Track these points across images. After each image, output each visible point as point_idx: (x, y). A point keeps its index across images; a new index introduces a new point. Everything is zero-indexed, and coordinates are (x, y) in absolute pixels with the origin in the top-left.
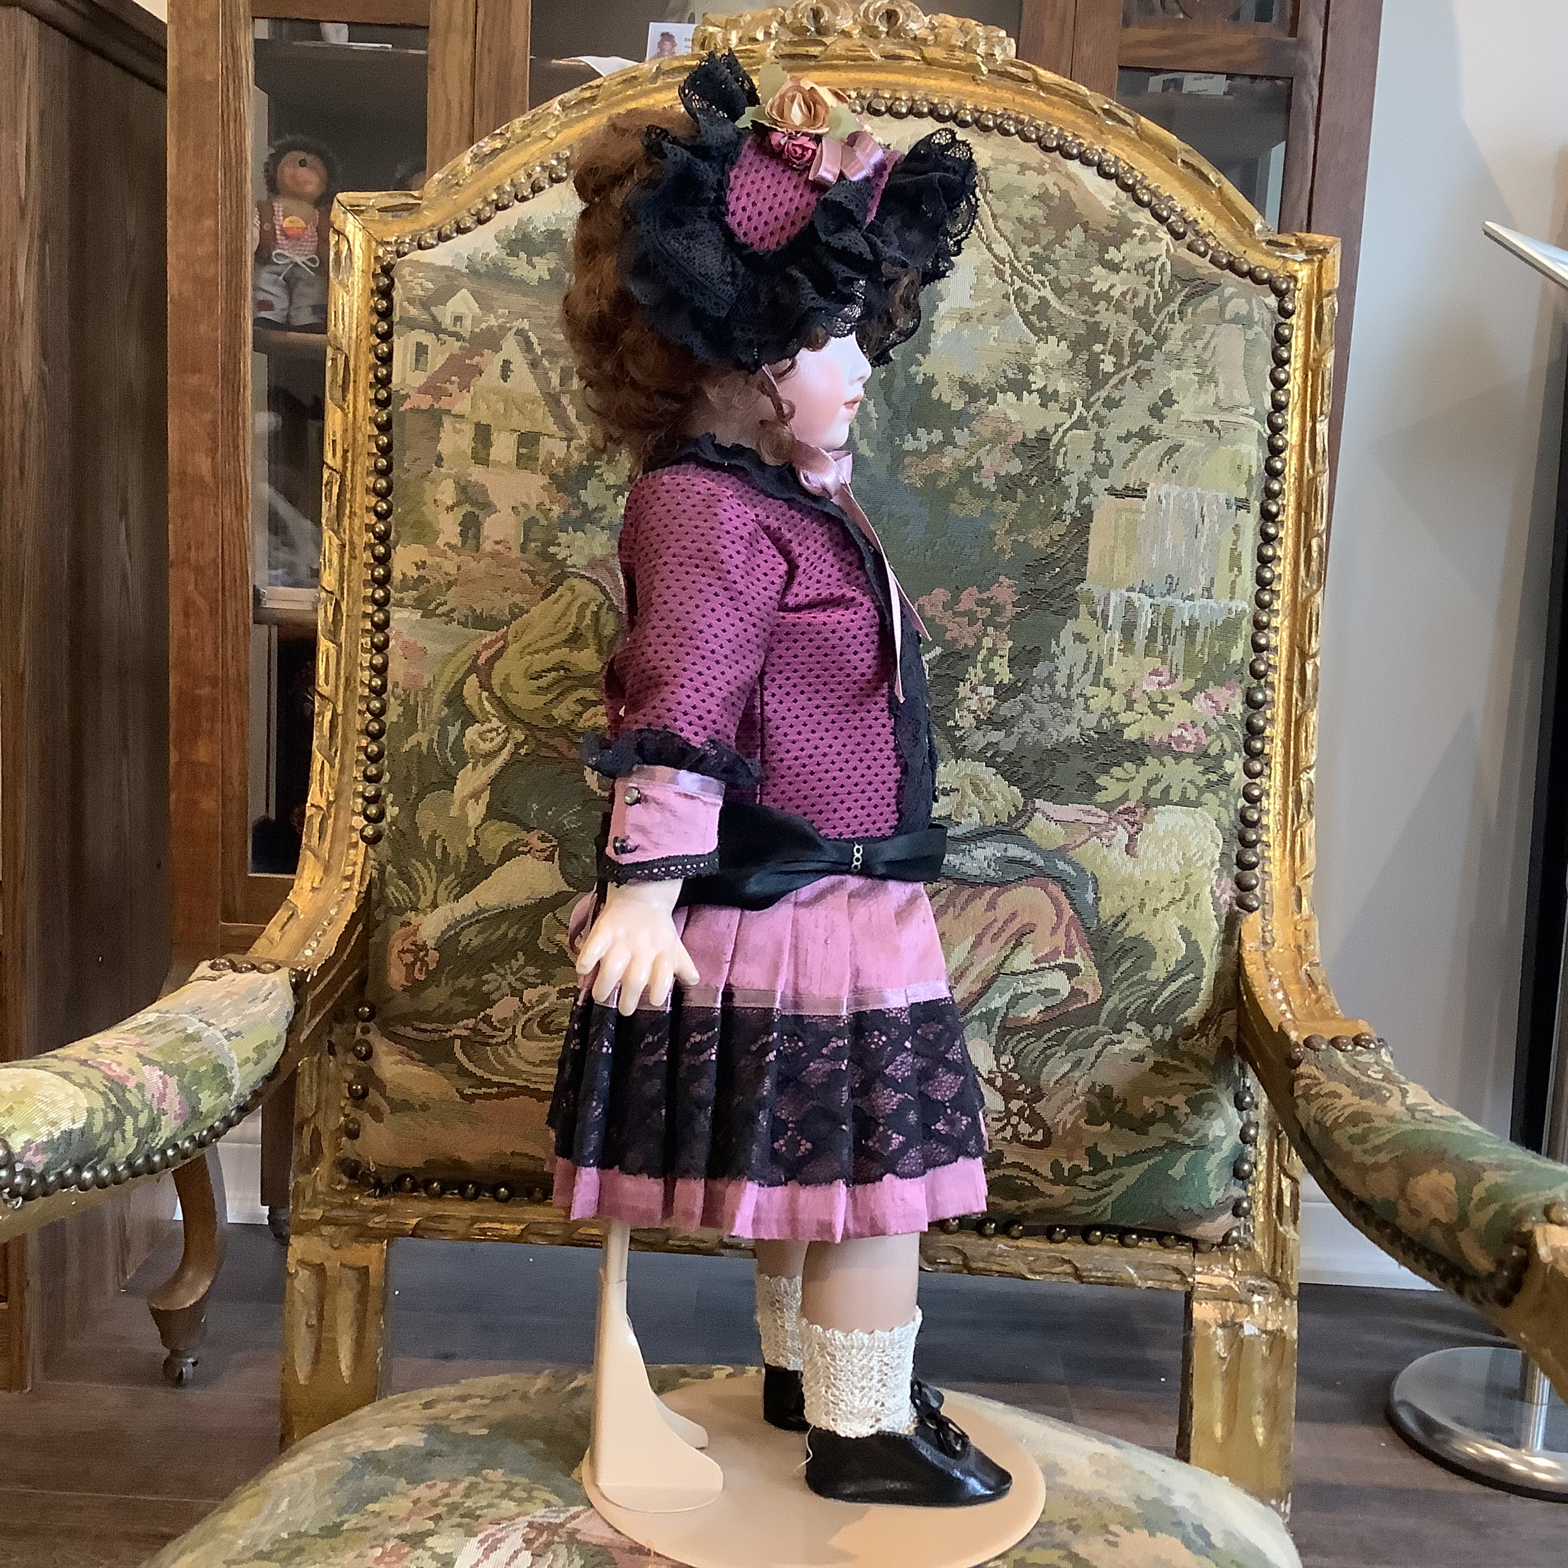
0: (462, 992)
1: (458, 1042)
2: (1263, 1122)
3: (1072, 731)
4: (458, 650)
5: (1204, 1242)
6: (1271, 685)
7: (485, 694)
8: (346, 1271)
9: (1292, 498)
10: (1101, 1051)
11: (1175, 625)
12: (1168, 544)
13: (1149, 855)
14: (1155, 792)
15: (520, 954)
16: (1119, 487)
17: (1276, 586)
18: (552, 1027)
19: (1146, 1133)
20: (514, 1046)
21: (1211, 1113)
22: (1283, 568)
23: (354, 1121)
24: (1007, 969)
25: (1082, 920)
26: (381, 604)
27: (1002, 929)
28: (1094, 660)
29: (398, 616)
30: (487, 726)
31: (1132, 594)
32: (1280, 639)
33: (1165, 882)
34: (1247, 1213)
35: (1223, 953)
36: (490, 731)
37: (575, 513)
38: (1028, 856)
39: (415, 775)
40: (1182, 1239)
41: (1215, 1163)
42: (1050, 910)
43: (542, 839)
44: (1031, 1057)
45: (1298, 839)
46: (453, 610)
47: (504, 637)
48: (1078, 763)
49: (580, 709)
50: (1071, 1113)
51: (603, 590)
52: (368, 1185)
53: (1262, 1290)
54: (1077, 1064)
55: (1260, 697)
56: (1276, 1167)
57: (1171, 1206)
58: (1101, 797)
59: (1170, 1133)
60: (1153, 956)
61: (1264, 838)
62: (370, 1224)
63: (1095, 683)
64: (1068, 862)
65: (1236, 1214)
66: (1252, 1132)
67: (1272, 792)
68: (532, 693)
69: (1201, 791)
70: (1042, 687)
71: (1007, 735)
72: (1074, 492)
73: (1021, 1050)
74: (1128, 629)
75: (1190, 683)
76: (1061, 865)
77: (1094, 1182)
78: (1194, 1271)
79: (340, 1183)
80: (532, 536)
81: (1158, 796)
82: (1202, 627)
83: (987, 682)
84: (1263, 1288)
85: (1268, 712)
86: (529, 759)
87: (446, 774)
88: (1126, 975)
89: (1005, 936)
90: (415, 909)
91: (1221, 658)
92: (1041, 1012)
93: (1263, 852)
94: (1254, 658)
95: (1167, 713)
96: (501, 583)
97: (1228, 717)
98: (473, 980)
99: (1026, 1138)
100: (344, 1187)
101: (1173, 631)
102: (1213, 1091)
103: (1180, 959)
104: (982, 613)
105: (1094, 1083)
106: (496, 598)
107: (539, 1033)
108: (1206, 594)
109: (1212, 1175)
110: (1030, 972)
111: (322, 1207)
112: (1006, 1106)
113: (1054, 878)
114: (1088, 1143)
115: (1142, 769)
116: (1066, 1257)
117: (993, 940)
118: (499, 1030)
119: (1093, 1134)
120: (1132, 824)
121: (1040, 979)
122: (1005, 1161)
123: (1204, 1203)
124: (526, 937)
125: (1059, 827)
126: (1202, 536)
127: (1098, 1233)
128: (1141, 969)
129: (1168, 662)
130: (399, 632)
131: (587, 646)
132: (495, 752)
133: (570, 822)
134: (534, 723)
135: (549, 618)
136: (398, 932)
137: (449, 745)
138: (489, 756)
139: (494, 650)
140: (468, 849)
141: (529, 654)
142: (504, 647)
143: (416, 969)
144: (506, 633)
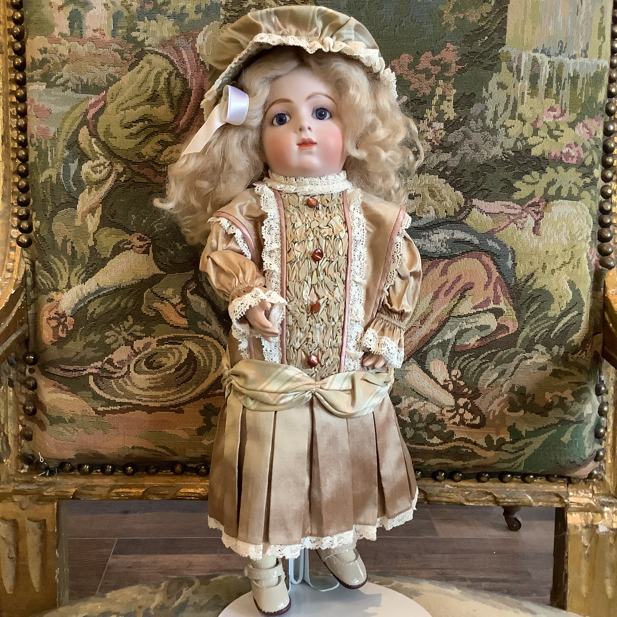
0: (90, 344)
1: (91, 378)
2: (611, 402)
3: (497, 151)
4: (73, 109)
5: (575, 478)
7: (93, 140)
8: (31, 523)
10: (518, 364)
11: (565, 75)
12: (560, 18)
13: (548, 234)
14: (552, 191)
15: (130, 317)
18: (155, 365)
19: (547, 415)
20: (130, 379)
21: (585, 399)
23: (29, 429)
24: (455, 313)
25: (505, 279)
26: (22, 84)
27: (451, 287)
28: (512, 102)
29: (31, 88)
30: (97, 162)
31: (538, 55)
33: (559, 251)
34: (602, 457)
35: (593, 297)
37: (149, 7)
38: (468, 238)
40: (561, 477)
41: (587, 431)
42: (483, 273)
43: (140, 239)
44: (472, 370)
46: (68, 81)
47: (104, 98)
48: (501, 173)
49: (160, 148)
50: (498, 405)
51: (172, 62)
53: (610, 504)
54: (502, 373)
55: (611, 128)
57: (563, 460)
58: (516, 196)
59: (561, 415)
60: (552, 300)
61: (614, 221)
62: (45, 494)
63: (512, 117)
64: (496, 240)
65: (596, 460)
66: (606, 409)
68: (127, 137)
69: (581, 190)
70: (477, 122)
71: (454, 155)
73: (465, 366)
74: (534, 79)
75: (574, 116)
76: (490, 243)
77: (513, 448)
78: (568, 496)
79: (22, 468)
80: (119, 25)
81: (554, 194)
82: (581, 77)
83: (439, 119)
84: (610, 503)
85: (615, 138)
86: (127, 184)
87: (71, 197)
88: (535, 313)
89: (453, 292)
90: (56, 290)
91: (592, 99)
92: (478, 340)
93: (614, 230)
94: (607, 101)
95: (559, 137)
96: (99, 60)
97: (596, 140)
98: (99, 336)
99: (469, 422)
100: (26, 471)
101: (563, 80)
102: (586, 386)
103: (569, 302)
104: (435, 70)
105: (514, 385)
106: (97, 70)
107: (146, 369)
108: (583, 54)
109: (586, 439)
110: (470, 315)
111: (12, 484)
112: (456, 402)
113: (486, 252)
114: (509, 423)
115: (543, 176)
116: (488, 491)
117: (446, 294)
118: (119, 368)
119: (513, 418)
120: (537, 213)
121: (477, 319)
122: (455, 437)
123: (582, 457)
124: (133, 306)
125: (489, 217)
126: (581, 14)
127: (509, 476)
128: (544, 310)
129: (560, 101)
130: (32, 100)
131: (163, 103)
132: (103, 180)
133: (159, 227)
134: (129, 159)
135: (135, 84)
136: (46, 306)
137: (71, 176)
138: (100, 183)
139: (98, 108)
140: (90, 247)
141: (122, 110)
142: (105, 106)
143: (60, 330)
144: (106, 95)
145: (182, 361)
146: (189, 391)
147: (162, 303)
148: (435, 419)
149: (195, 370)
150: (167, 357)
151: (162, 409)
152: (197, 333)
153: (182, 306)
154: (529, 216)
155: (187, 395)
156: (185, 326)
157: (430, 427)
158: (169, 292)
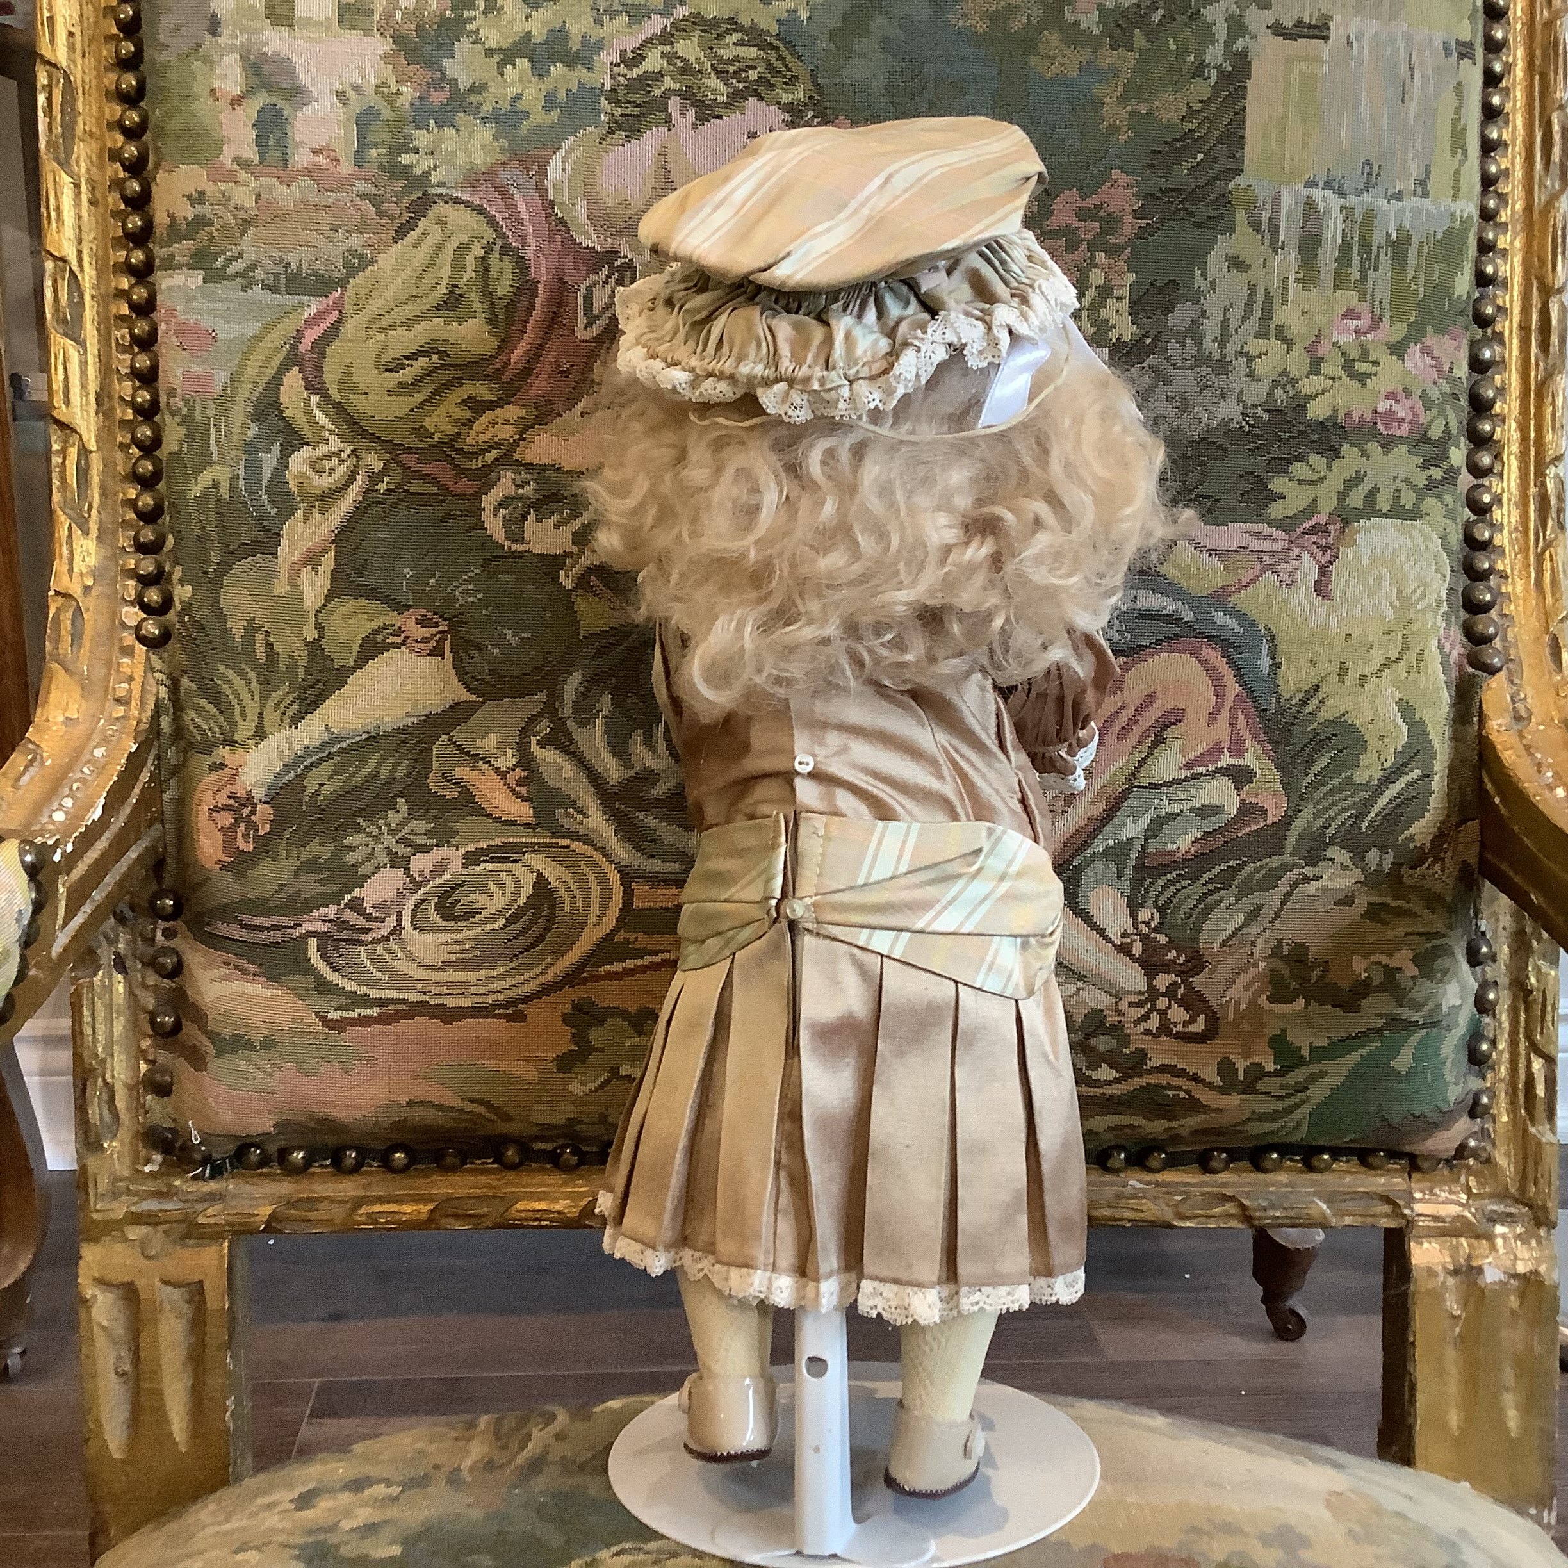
0: (311, 866)
1: (313, 943)
2: (1504, 980)
3: (1229, 410)
4: (268, 328)
5: (1426, 1158)
6: (1499, 338)
7: (315, 399)
8: (169, 1289)
9: (1520, 53)
10: (1288, 895)
11: (1378, 238)
12: (1364, 111)
13: (1349, 595)
14: (1356, 499)
15: (401, 801)
16: (1288, 22)
17: (1503, 188)
18: (458, 911)
19: (1357, 1010)
20: (401, 942)
21: (1445, 972)
22: (1510, 161)
23: (165, 1070)
24: (1144, 779)
25: (1254, 699)
26: (142, 273)
27: (1133, 721)
28: (1260, 297)
29: (169, 283)
30: (323, 449)
31: (1316, 193)
32: (1511, 268)
33: (1375, 634)
34: (1488, 1108)
35: (1456, 738)
36: (328, 457)
37: (439, 97)
38: (1170, 606)
39: (212, 530)
40: (1394, 1155)
41: (1451, 1045)
42: (1205, 685)
43: (423, 622)
44: (1185, 908)
45: (1547, 565)
46: (254, 266)
47: (338, 306)
48: (1241, 460)
49: (468, 414)
50: (1246, 988)
51: (492, 222)
52: (194, 1164)
53: (1508, 1219)
54: (1253, 915)
55: (1487, 354)
56: (1523, 1044)
57: (1396, 1113)
58: (1276, 510)
59: (1391, 1008)
60: (1361, 744)
61: (1500, 566)
62: (201, 1220)
63: (1262, 334)
64: (1230, 612)
65: (1473, 1115)
66: (1492, 996)
67: (1505, 500)
68: (390, 392)
69: (1421, 495)
70: (1183, 345)
72: (1221, 31)
73: (1169, 900)
74: (1309, 246)
75: (1399, 331)
76: (1220, 618)
77: (1282, 1087)
78: (1411, 1200)
79: (148, 1161)
80: (371, 138)
81: (1359, 504)
82: (1415, 242)
83: (1097, 340)
84: (1510, 1215)
85: (1497, 377)
86: (393, 498)
87: (264, 529)
88: (1324, 776)
89: (1137, 731)
90: (230, 742)
91: (1441, 290)
92: (1196, 840)
93: (1499, 586)
94: (1477, 295)
95: (1369, 376)
96: (327, 218)
97: (1453, 381)
98: (330, 847)
99: (1180, 1028)
100: (156, 1168)
101: (1374, 249)
102: (1444, 941)
103: (1400, 749)
104: (1087, 231)
105: (1280, 941)
106: (321, 242)
107: (438, 920)
108: (1419, 189)
109: (1449, 1063)
110: (1179, 782)
111: (124, 1198)
112: (1149, 984)
113: (1211, 638)
114: (1272, 1030)
115: (1336, 463)
116: (1228, 1192)
117: (1123, 734)
118: (376, 919)
119: (1279, 1016)
120: (1324, 549)
121: (1193, 792)
122: (1150, 1064)
123: (1440, 1104)
124: (408, 775)
125: (1214, 559)
126: (1411, 99)
127: (1275, 1156)
128: (1344, 767)
129: (1369, 297)
130: (172, 312)
131: (473, 315)
132: (338, 490)
133: (465, 593)
134: (396, 441)
135: (408, 271)
136: (207, 780)
137: (265, 482)
138: (329, 497)
139: (324, 326)
140: (307, 644)
141: (382, 330)
142: (340, 321)
143: (239, 835)
144: (341, 297)
145: (522, 901)
146: (537, 970)
147: (473, 768)
148: (1102, 1022)
149: (550, 920)
150: (486, 891)
151: (477, 1011)
152: (554, 835)
153: (519, 773)
154: (1306, 556)
155: (530, 980)
156: (529, 820)
157: (1093, 1042)
158: (489, 743)
